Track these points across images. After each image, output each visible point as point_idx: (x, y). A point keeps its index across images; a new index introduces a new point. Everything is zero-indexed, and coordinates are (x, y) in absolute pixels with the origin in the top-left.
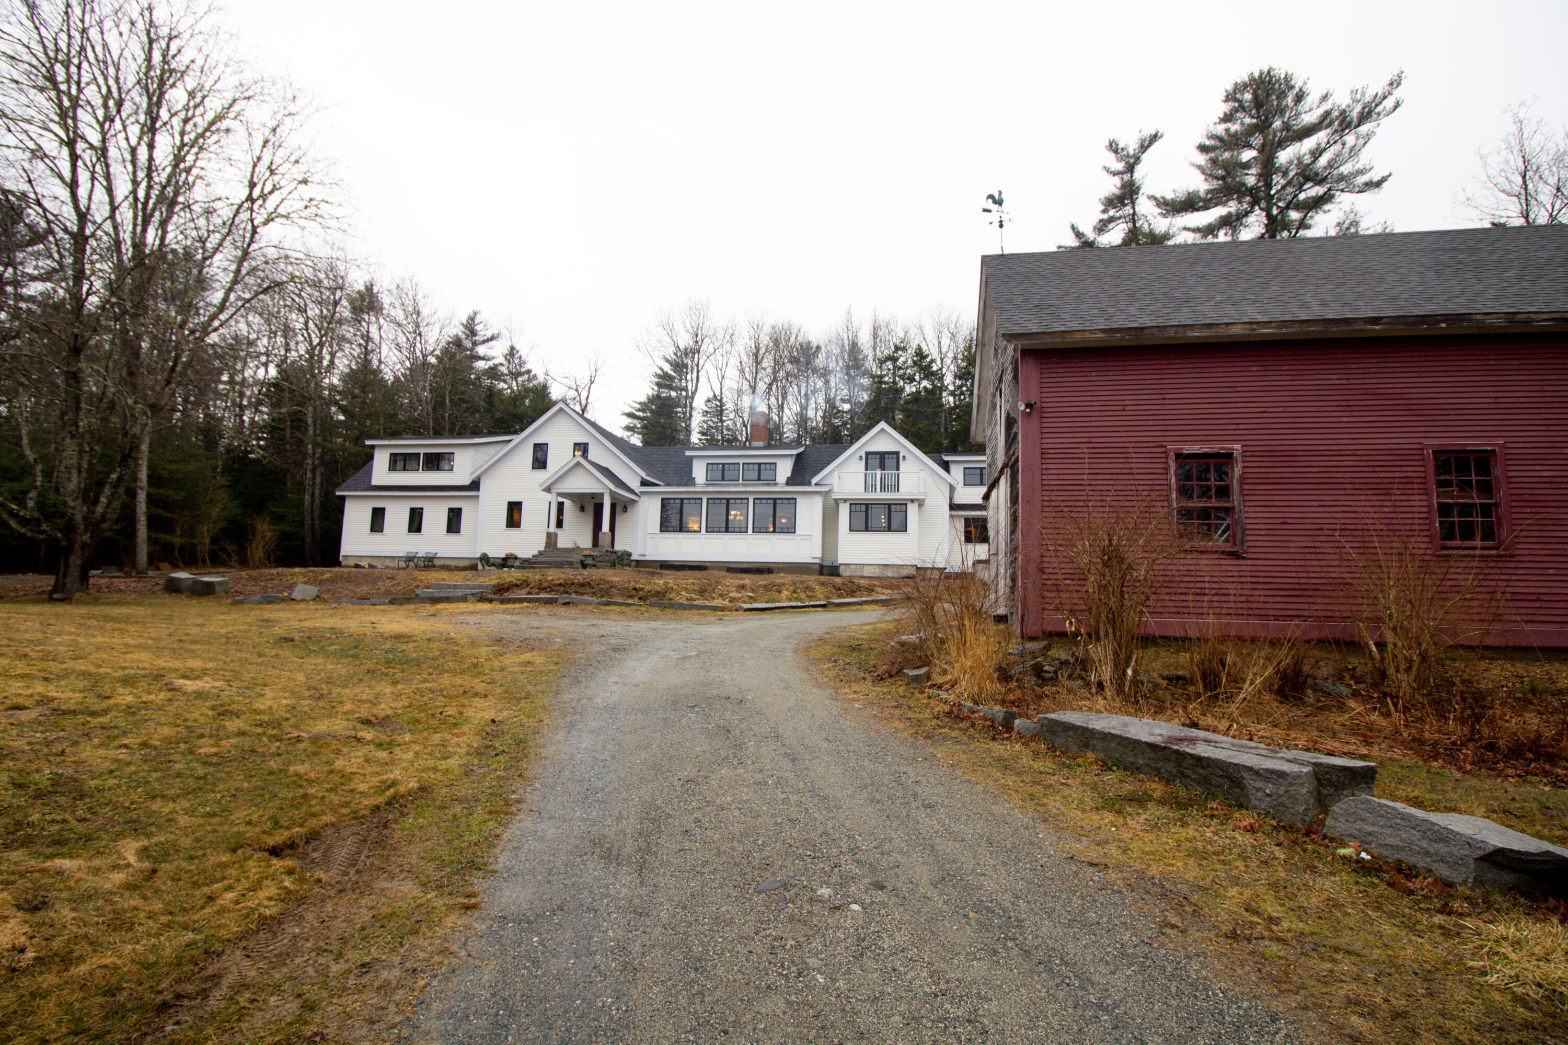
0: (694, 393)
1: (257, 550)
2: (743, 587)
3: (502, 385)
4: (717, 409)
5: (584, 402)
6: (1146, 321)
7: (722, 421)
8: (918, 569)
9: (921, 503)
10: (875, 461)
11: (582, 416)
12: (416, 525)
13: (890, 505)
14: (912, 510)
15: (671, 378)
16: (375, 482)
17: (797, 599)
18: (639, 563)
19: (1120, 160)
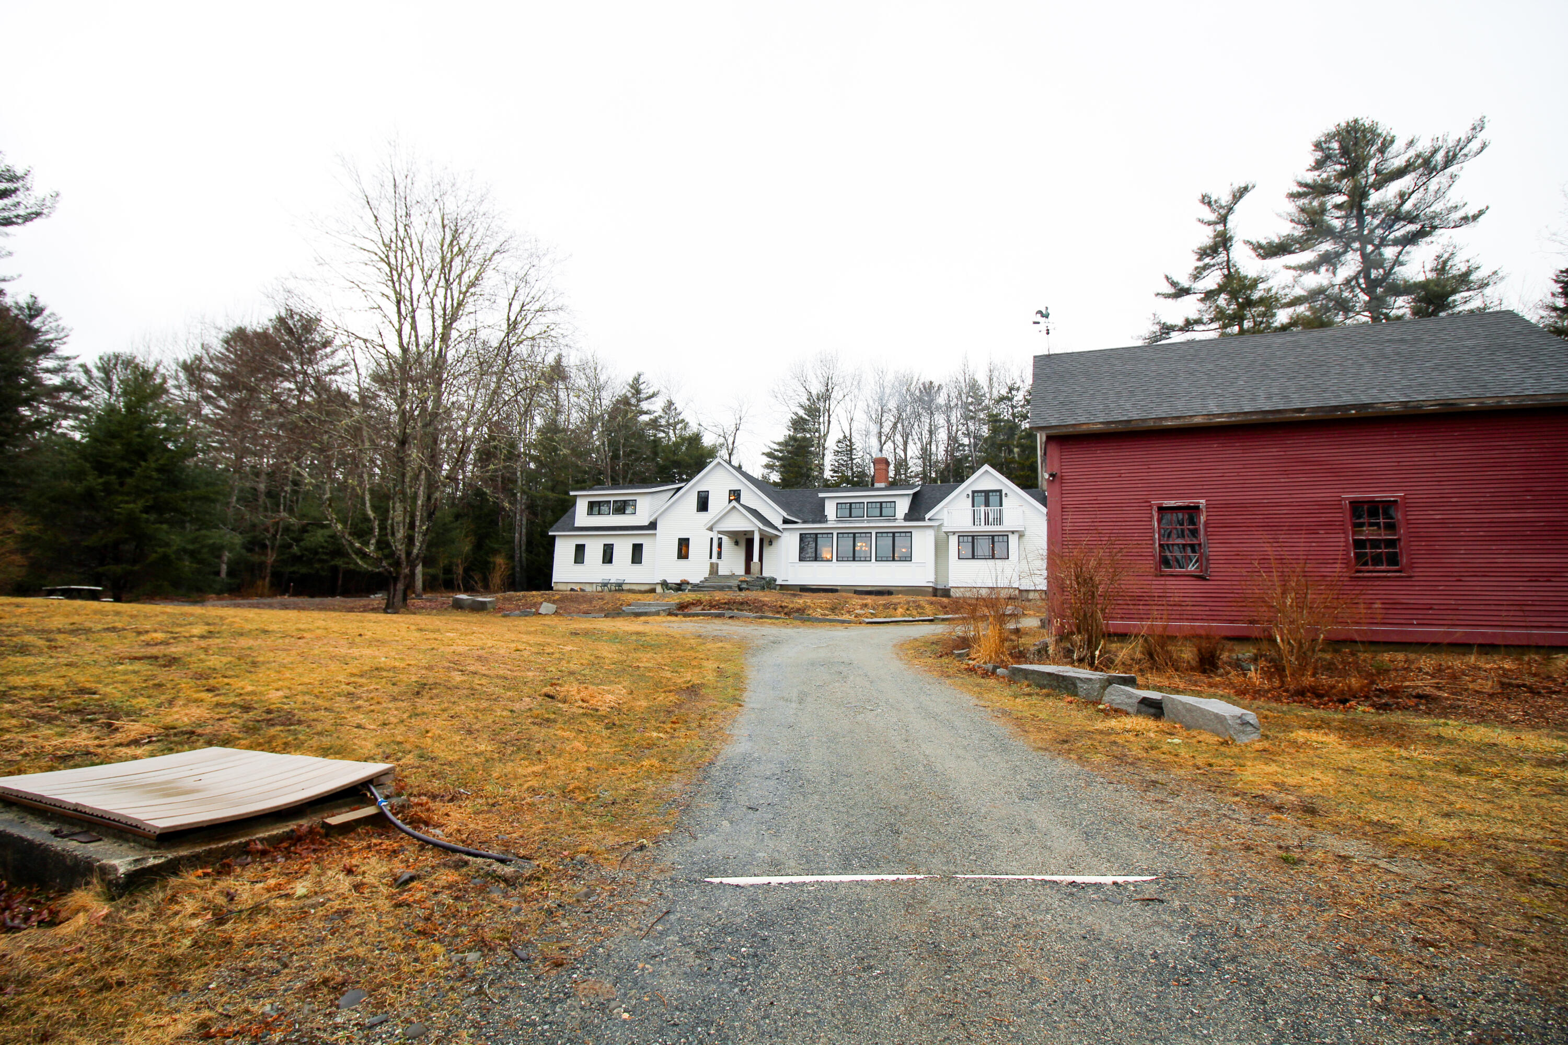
0: (826, 435)
1: (496, 579)
2: (866, 605)
3: (662, 435)
4: (847, 447)
5: (730, 446)
6: (1134, 415)
7: (852, 459)
8: (1020, 591)
9: (1021, 535)
10: (981, 499)
11: (730, 463)
12: (608, 558)
13: (993, 536)
14: (1013, 540)
15: (805, 421)
16: (578, 524)
17: (910, 615)
18: (782, 587)
19: (1214, 211)
